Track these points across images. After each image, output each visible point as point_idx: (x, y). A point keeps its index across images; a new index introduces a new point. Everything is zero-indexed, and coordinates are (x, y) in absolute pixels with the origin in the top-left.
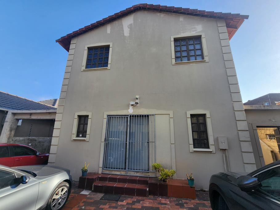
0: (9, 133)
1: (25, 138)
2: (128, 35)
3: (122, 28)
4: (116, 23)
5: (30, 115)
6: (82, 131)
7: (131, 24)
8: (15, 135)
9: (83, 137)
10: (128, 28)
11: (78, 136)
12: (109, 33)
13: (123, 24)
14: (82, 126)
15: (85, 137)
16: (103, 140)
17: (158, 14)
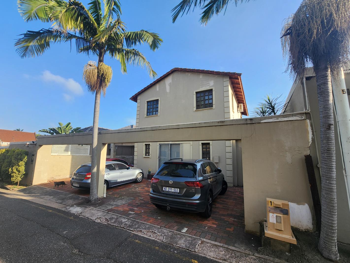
0: (113, 153)
1: (120, 156)
2: (169, 91)
3: (165, 86)
4: (162, 83)
5: (122, 144)
6: (147, 153)
7: (171, 83)
8: (116, 155)
9: (148, 156)
10: (169, 86)
11: (146, 155)
12: (158, 90)
13: (166, 83)
14: (147, 150)
15: (149, 156)
16: (158, 157)
17: (187, 74)
